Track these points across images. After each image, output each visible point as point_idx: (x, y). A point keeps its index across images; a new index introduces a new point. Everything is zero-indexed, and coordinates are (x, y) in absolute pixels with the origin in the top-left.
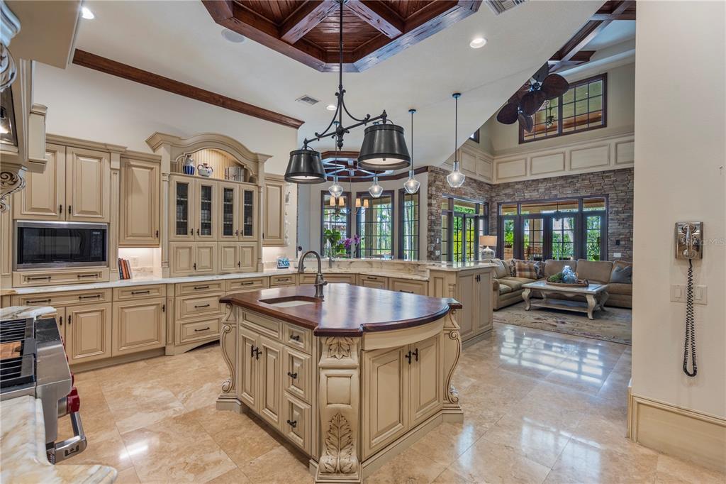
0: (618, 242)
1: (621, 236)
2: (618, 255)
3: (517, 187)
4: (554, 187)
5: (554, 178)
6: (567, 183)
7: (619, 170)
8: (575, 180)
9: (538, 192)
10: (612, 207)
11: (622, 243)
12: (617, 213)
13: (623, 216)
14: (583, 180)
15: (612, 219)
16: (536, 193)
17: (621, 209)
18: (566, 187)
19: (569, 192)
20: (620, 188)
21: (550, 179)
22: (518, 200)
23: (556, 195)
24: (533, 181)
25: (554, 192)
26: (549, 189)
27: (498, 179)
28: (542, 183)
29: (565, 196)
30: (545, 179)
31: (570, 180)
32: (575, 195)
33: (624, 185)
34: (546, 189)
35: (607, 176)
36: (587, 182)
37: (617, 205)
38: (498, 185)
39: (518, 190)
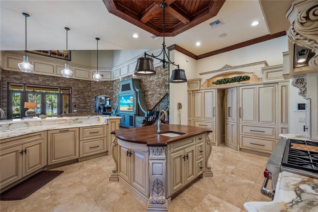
0: (75, 106)
1: (77, 104)
2: (75, 111)
3: (24, 75)
4: (48, 80)
5: (47, 76)
6: (54, 80)
7: (75, 79)
8: (58, 79)
9: (38, 80)
10: (73, 93)
11: (77, 106)
12: (75, 95)
13: (77, 96)
14: (62, 80)
15: (73, 97)
16: (38, 81)
17: (76, 94)
18: (54, 81)
19: (55, 84)
20: (76, 86)
21: (46, 76)
22: (25, 83)
23: (49, 84)
24: (35, 74)
25: (48, 83)
26: (45, 80)
27: (8, 67)
28: (41, 76)
29: (53, 85)
30: (43, 75)
31: (56, 79)
32: (58, 86)
33: (77, 85)
34: (43, 80)
35: (71, 80)
36: (63, 81)
37: (75, 92)
38: (9, 71)
39: (24, 77)
